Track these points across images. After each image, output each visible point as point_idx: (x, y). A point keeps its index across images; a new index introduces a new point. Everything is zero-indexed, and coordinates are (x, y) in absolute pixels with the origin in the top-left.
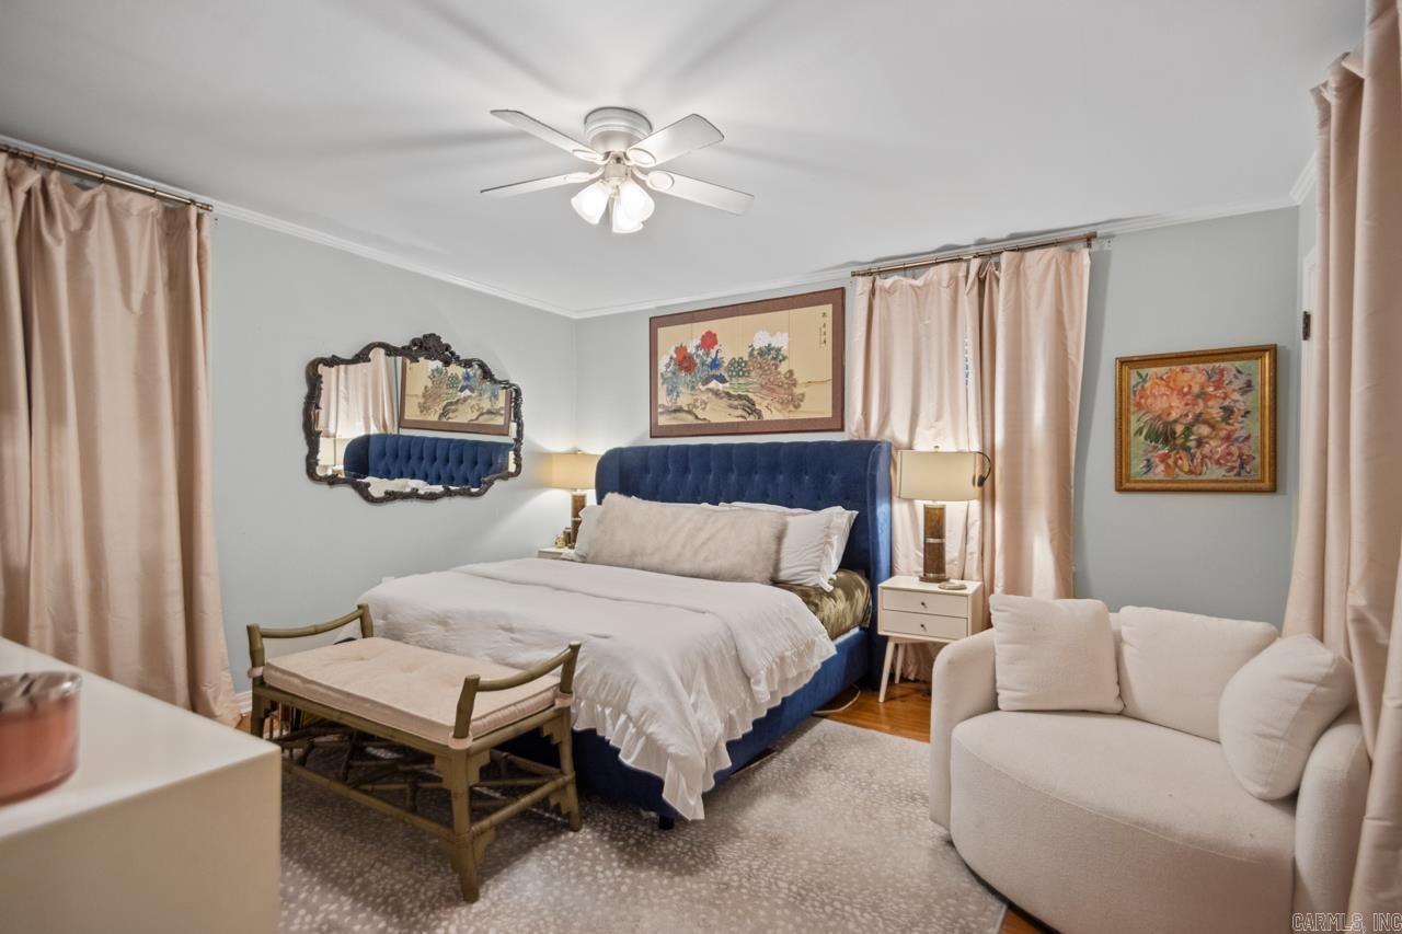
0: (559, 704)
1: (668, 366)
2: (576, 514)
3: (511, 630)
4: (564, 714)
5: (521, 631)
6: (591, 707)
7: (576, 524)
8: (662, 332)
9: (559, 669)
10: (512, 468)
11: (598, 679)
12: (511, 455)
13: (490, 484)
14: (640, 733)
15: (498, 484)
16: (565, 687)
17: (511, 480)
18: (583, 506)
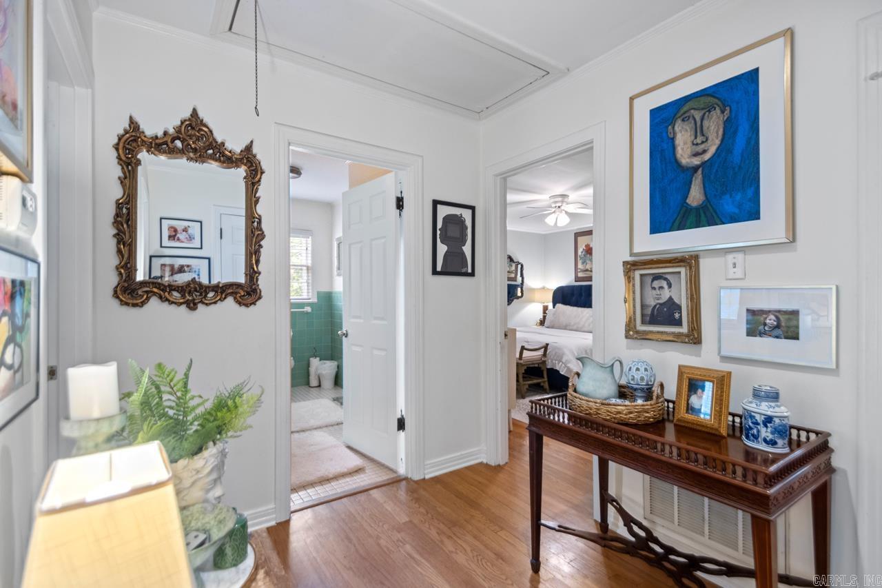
0: (543, 359)
1: (582, 252)
2: (544, 312)
3: (528, 342)
4: (544, 362)
5: (531, 342)
6: (552, 362)
7: (544, 317)
8: (579, 239)
9: (543, 350)
10: (519, 294)
11: (554, 353)
12: (519, 289)
13: (513, 300)
14: (566, 366)
15: (515, 300)
16: (545, 355)
17: (520, 299)
18: (547, 309)
